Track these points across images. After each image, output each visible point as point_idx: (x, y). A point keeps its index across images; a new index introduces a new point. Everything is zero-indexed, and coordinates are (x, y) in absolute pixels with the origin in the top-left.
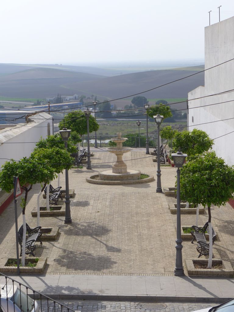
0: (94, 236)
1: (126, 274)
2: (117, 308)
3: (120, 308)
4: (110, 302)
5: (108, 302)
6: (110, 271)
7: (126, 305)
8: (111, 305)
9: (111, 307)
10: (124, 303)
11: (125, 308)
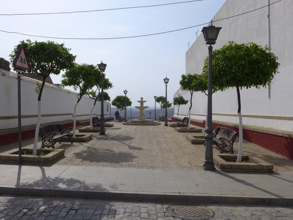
0: (120, 141)
1: (147, 168)
2: (133, 215)
3: (140, 216)
4: (124, 203)
5: (121, 203)
6: (129, 165)
7: (149, 209)
8: (125, 209)
9: (125, 212)
10: (146, 205)
11: (148, 215)
